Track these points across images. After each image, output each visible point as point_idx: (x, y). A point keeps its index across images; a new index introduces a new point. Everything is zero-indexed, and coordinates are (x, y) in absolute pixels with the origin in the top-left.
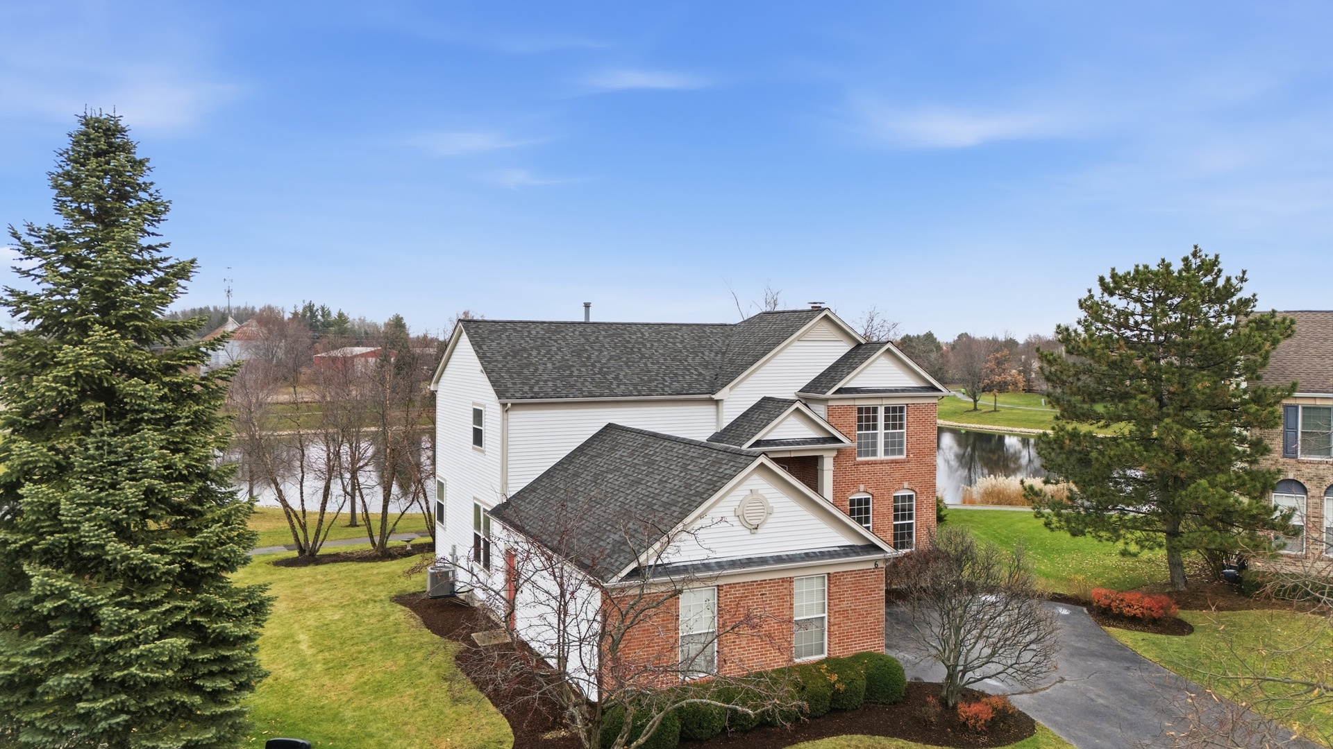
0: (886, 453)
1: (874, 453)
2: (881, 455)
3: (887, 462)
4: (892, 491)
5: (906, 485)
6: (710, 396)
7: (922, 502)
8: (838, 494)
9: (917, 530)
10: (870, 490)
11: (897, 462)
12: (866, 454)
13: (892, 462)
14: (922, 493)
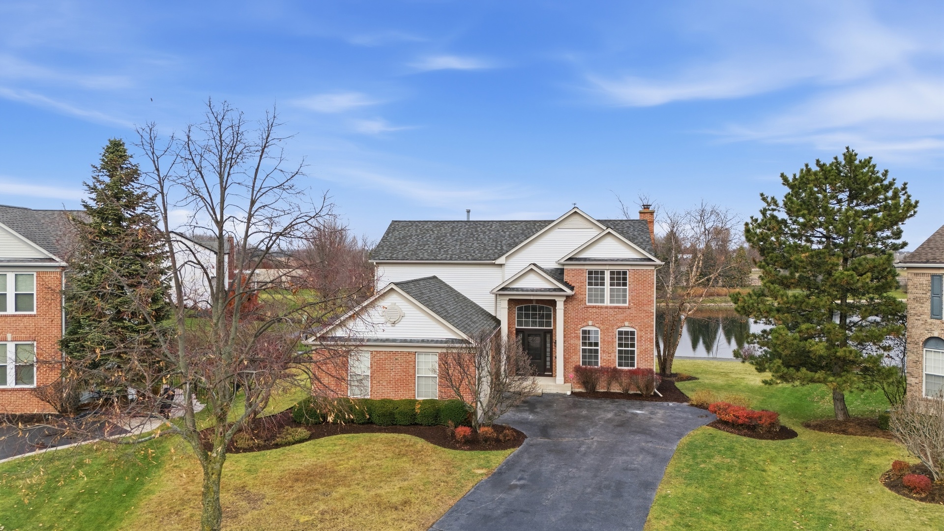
0: (612, 301)
1: (603, 301)
3: (611, 308)
4: (616, 327)
5: (627, 324)
6: (494, 262)
7: (641, 337)
8: (572, 326)
9: (638, 355)
10: (597, 325)
11: (619, 308)
12: (596, 301)
13: (615, 308)
14: (641, 330)
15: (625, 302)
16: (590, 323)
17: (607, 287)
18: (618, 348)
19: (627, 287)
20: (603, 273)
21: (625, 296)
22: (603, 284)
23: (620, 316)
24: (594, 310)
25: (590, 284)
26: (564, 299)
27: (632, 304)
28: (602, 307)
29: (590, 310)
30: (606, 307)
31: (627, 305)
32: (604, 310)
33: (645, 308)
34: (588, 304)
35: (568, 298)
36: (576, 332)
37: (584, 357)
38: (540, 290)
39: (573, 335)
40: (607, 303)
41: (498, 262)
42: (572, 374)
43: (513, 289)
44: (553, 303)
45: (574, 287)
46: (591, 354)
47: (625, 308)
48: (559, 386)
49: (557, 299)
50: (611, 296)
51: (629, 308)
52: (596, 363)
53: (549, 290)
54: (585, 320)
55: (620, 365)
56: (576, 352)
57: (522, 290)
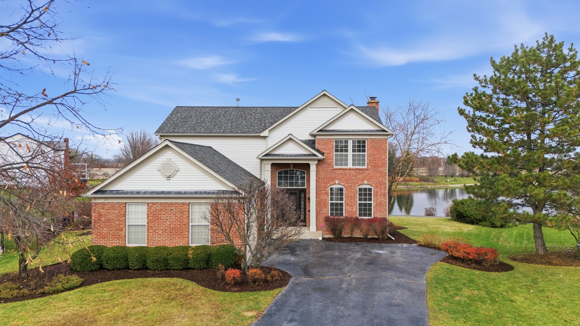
0: (354, 164)
1: (346, 164)
2: (350, 165)
3: (353, 169)
4: (357, 185)
5: (365, 182)
6: (259, 134)
7: (377, 192)
8: (322, 184)
9: (374, 207)
10: (342, 184)
11: (359, 169)
12: (341, 165)
13: (357, 169)
14: (376, 187)
15: (364, 164)
16: (337, 182)
17: (350, 153)
18: (359, 202)
19: (366, 153)
20: (346, 142)
21: (364, 160)
22: (346, 151)
23: (360, 177)
24: (340, 172)
25: (337, 151)
26: (316, 162)
27: (369, 167)
28: (346, 169)
29: (337, 172)
30: (350, 169)
31: (365, 167)
32: (347, 172)
33: (380, 169)
34: (335, 167)
35: (320, 162)
36: (326, 189)
37: (332, 209)
38: (298, 155)
39: (323, 192)
40: (350, 166)
41: (262, 134)
42: (323, 223)
43: (275, 155)
44: (307, 167)
45: (324, 153)
46: (337, 208)
47: (364, 169)
48: (312, 233)
49: (310, 162)
50: (354, 160)
51: (367, 170)
52: (342, 214)
53: (305, 155)
54: (333, 179)
55: (360, 215)
56: (326, 206)
57: (283, 155)
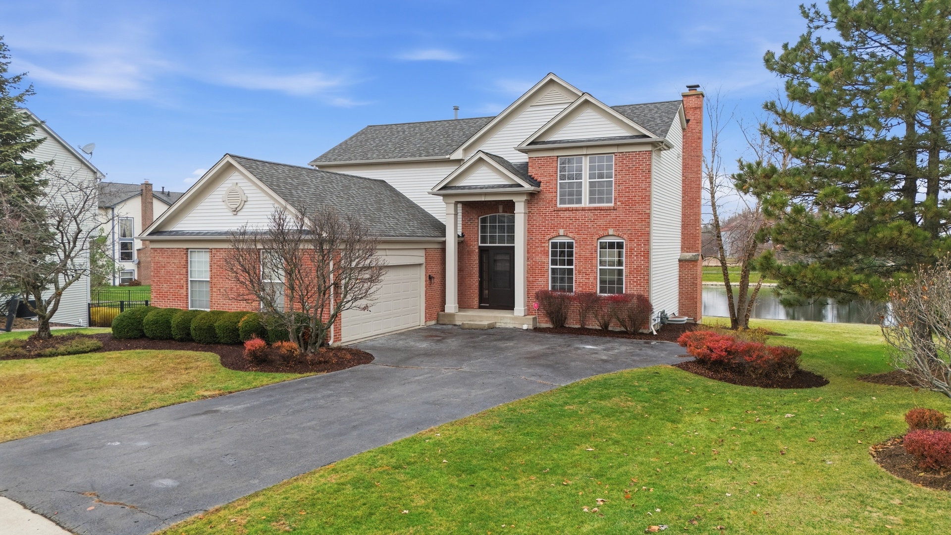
0: (592, 201)
1: (579, 201)
3: (590, 210)
4: (596, 237)
5: (611, 232)
6: (447, 157)
7: (631, 249)
8: (538, 237)
9: (626, 276)
10: (571, 235)
11: (601, 209)
12: (571, 202)
13: (595, 209)
14: (631, 240)
15: (609, 201)
16: (561, 232)
17: (586, 180)
18: (599, 267)
19: (613, 180)
20: (579, 160)
21: (609, 192)
22: (579, 177)
23: (601, 222)
24: (567, 214)
25: (562, 177)
27: (619, 203)
28: (577, 210)
29: (561, 214)
30: (583, 209)
31: (612, 205)
32: (579, 214)
33: (638, 208)
34: (559, 206)
35: (532, 197)
36: (543, 245)
37: (554, 280)
38: (493, 187)
39: (539, 249)
40: (585, 203)
41: (454, 157)
42: (535, 304)
43: (459, 188)
44: (509, 206)
45: (540, 182)
46: (563, 277)
47: (609, 209)
48: (516, 318)
49: (514, 199)
50: (592, 193)
51: (614, 209)
52: (570, 289)
53: (504, 186)
54: (555, 227)
55: (603, 290)
56: (543, 273)
57: (470, 187)
